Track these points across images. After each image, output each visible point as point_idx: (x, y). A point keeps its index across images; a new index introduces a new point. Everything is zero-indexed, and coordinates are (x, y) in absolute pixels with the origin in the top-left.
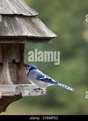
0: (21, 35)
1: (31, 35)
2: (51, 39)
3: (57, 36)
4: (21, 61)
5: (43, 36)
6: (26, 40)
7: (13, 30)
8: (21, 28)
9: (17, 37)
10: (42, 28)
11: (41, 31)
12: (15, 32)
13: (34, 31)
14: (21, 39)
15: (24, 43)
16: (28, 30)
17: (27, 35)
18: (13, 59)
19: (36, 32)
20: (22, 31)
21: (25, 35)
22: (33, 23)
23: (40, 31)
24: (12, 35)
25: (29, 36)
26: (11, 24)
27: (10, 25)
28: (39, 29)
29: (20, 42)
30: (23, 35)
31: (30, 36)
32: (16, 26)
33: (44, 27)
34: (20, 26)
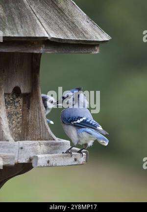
0: (33, 35)
1: (55, 37)
2: (98, 45)
3: (110, 38)
4: (32, 90)
5: (81, 39)
6: (44, 46)
7: (15, 24)
8: (33, 20)
9: (23, 40)
10: (78, 22)
11: (76, 26)
12: (19, 28)
13: (61, 26)
14: (32, 44)
15: (38, 52)
16: (49, 24)
17: (47, 35)
18: (14, 86)
19: (65, 29)
20: (34, 27)
21: (42, 35)
22: (60, 9)
23: (73, 27)
24: (13, 33)
25: (49, 38)
26: (11, 11)
27: (8, 12)
28: (73, 23)
29: (31, 51)
30: (37, 36)
31: (53, 38)
32: (21, 16)
33: (83, 18)
34: (30, 15)
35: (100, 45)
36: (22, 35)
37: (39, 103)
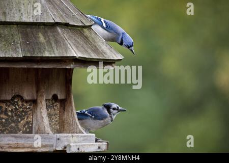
0: (65, 55)
2: (114, 63)
3: (123, 57)
4: (66, 96)
5: (101, 58)
6: (74, 63)
7: (52, 47)
8: (65, 45)
9: (58, 58)
10: (99, 46)
11: (97, 49)
12: (55, 50)
13: (86, 49)
14: (65, 62)
15: (69, 67)
16: (77, 47)
17: (75, 55)
18: (53, 93)
19: (89, 51)
20: (66, 49)
21: (72, 55)
22: (85, 37)
24: (51, 54)
25: (77, 57)
26: (49, 39)
27: (47, 39)
28: (95, 47)
29: (64, 67)
30: (68, 55)
31: (80, 57)
32: (57, 42)
33: (103, 43)
34: (63, 41)
35: (116, 62)
36: (57, 55)
37: (71, 106)
